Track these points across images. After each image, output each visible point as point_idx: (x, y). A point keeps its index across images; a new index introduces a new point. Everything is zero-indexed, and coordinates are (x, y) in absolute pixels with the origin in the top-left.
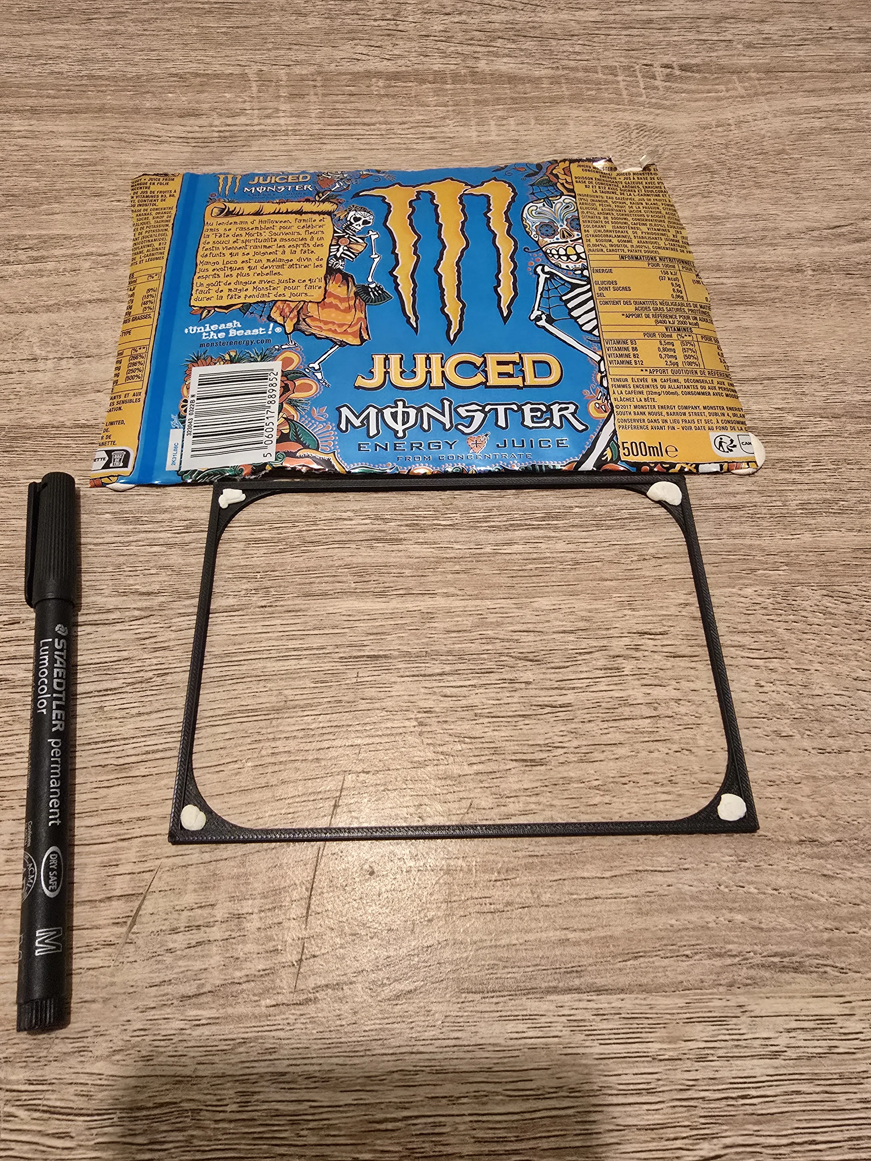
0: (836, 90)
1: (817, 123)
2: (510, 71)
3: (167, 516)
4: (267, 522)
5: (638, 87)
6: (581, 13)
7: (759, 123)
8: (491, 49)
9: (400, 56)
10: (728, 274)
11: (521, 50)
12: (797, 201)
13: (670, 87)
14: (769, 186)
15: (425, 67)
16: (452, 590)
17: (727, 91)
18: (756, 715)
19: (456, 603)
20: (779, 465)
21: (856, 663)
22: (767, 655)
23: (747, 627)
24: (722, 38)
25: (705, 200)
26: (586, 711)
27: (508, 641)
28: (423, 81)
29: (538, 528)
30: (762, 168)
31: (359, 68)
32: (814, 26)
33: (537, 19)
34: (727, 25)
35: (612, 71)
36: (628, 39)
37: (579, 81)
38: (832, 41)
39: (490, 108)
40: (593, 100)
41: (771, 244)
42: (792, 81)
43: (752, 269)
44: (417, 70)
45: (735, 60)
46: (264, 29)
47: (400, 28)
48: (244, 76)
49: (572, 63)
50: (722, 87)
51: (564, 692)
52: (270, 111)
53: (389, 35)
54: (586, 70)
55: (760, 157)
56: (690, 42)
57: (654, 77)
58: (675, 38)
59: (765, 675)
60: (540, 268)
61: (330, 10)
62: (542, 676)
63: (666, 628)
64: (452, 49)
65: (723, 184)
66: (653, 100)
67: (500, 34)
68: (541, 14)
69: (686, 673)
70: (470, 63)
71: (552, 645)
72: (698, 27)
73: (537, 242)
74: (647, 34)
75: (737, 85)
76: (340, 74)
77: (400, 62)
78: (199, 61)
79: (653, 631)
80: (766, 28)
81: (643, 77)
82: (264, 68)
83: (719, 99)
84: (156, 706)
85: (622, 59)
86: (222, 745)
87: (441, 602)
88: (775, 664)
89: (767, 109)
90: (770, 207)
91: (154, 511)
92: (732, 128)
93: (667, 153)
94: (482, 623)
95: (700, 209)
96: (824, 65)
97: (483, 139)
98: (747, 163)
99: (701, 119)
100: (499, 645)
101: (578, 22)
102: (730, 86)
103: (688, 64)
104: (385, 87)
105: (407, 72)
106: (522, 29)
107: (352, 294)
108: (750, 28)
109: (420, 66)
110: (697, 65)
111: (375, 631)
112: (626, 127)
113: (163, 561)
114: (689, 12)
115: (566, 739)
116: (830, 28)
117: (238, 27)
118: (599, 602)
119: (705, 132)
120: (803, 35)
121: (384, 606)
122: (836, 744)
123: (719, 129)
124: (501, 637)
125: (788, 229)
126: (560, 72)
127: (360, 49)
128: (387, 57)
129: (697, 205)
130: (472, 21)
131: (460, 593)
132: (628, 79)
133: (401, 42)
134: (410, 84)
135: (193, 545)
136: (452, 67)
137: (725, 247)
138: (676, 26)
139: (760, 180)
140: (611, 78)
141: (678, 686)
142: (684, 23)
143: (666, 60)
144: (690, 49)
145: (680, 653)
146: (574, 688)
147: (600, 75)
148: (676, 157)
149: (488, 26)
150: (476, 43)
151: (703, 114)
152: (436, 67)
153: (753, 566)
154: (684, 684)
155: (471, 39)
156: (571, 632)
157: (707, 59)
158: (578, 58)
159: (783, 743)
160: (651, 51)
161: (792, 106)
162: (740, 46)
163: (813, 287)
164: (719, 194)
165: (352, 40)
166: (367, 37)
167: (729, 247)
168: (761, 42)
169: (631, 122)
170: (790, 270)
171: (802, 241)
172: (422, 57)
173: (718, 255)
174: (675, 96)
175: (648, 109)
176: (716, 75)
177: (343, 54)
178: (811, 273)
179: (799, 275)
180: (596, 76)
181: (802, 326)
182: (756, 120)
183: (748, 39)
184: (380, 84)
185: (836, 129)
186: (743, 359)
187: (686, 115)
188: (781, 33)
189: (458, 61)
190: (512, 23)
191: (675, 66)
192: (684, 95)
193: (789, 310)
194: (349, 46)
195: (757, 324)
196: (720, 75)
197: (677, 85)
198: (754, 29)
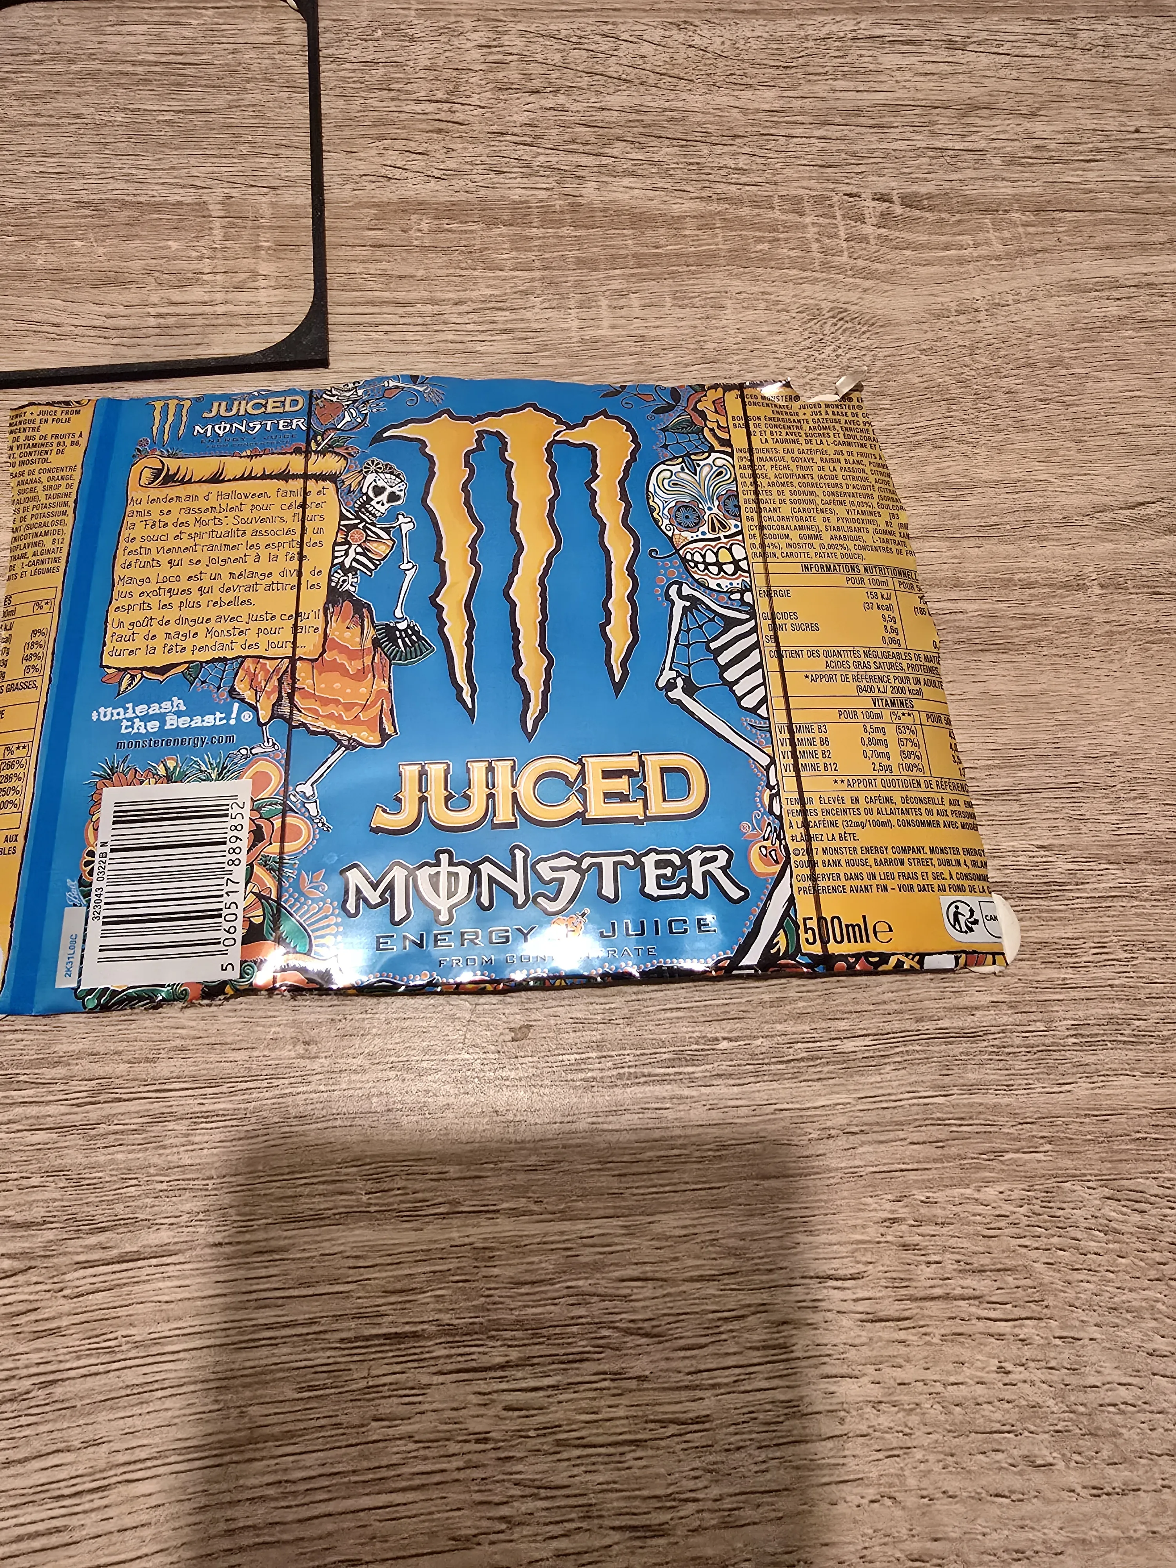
0: (1142, 247)
1: (1114, 310)
2: (634, 203)
3: (60, 1071)
4: (226, 1079)
5: (836, 236)
6: (748, 94)
7: (1023, 307)
8: (605, 160)
9: (458, 173)
10: (971, 594)
11: (653, 163)
12: (1080, 457)
13: (886, 239)
14: (1037, 427)
15: (497, 194)
16: (522, 1203)
17: (976, 245)
18: (997, 1426)
19: (531, 1229)
20: (1041, 954)
21: (1154, 1324)
22: (1018, 1312)
23: (985, 1260)
24: (970, 146)
25: (936, 452)
26: (732, 1429)
27: (612, 1297)
28: (494, 222)
29: (663, 1080)
30: (1027, 393)
31: (388, 194)
32: (1112, 125)
33: (680, 104)
34: (978, 120)
35: (796, 205)
36: (821, 144)
37: (742, 223)
38: (1138, 154)
39: (601, 275)
40: (764, 260)
41: (1039, 538)
42: (1076, 228)
43: (1007, 584)
44: (482, 200)
45: (988, 189)
46: (236, 116)
47: (459, 117)
48: (200, 207)
49: (733, 188)
50: (967, 239)
51: (699, 1394)
52: (243, 276)
53: (440, 131)
54: (755, 203)
55: (1024, 371)
56: (919, 152)
57: (860, 219)
58: (896, 145)
59: (1015, 1350)
60: (675, 587)
61: (344, 79)
62: (663, 1365)
63: (861, 1268)
64: (542, 159)
65: (964, 422)
66: (860, 263)
67: (618, 131)
68: (684, 95)
69: (892, 1350)
70: (570, 188)
71: (681, 1306)
72: (933, 123)
73: (671, 539)
74: (852, 135)
75: (992, 235)
76: (360, 205)
77: (458, 184)
78: (129, 178)
79: (841, 1272)
80: (1038, 127)
81: (845, 217)
82: (234, 193)
83: (962, 262)
84: (37, 1445)
85: (813, 184)
86: (144, 1518)
87: (505, 1227)
88: (1028, 1329)
89: (1037, 280)
90: (1039, 466)
91: (39, 1063)
92: (982, 316)
93: (879, 364)
94: (570, 1267)
95: (929, 469)
96: (1128, 201)
97: (589, 334)
98: (1004, 382)
99: (932, 299)
100: (597, 1307)
101: (744, 111)
102: (981, 237)
103: (915, 194)
104: (430, 231)
105: (468, 203)
106: (654, 124)
107: (368, 644)
108: (1012, 126)
109: (489, 192)
110: (930, 197)
111: (398, 1286)
112: (814, 314)
113: (53, 1160)
114: (919, 95)
115: (700, 1484)
116: (1137, 131)
117: (193, 112)
118: (757, 1219)
119: (939, 324)
120: (1096, 141)
121: (413, 1236)
122: (1118, 1476)
123: (962, 319)
124: (601, 1290)
125: (1064, 508)
126: (714, 207)
127: (392, 157)
128: (436, 173)
129: (924, 462)
130: (575, 107)
131: (535, 1208)
132: (821, 220)
133: (458, 146)
134: (474, 227)
135: (102, 1128)
136: (543, 194)
137: (965, 543)
138: (898, 121)
139: (1023, 414)
140: (793, 218)
141: (877, 1376)
142: (911, 116)
143: (882, 184)
144: (918, 167)
145: (882, 1314)
146: (713, 1386)
147: (777, 214)
148: (892, 369)
149: (599, 116)
150: (582, 148)
151: (937, 290)
152: (515, 195)
153: (998, 1145)
154: (888, 1373)
155: (573, 141)
156: (711, 1278)
157: (947, 185)
158: (744, 179)
159: (1038, 1478)
160: (858, 169)
161: (1076, 275)
162: (997, 161)
163: (1100, 618)
164: (960, 442)
165: (381, 138)
166: (403, 133)
167: (973, 542)
168: (1029, 154)
169: (824, 305)
170: (1066, 586)
171: (1086, 532)
172: (492, 175)
173: (955, 557)
174: (893, 254)
175: (851, 280)
176: (958, 216)
177: (363, 167)
178: (1098, 591)
179: (1080, 595)
180: (771, 214)
181: (1082, 691)
182: (1018, 301)
183: (1010, 147)
184: (425, 226)
185: (1143, 321)
186: (990, 754)
187: (910, 290)
188: (1061, 138)
189: (551, 182)
190: (638, 112)
191: (895, 198)
192: (907, 253)
193: (1063, 660)
194: (374, 152)
195: (1014, 688)
196: (965, 217)
197: (897, 234)
198: (1019, 129)
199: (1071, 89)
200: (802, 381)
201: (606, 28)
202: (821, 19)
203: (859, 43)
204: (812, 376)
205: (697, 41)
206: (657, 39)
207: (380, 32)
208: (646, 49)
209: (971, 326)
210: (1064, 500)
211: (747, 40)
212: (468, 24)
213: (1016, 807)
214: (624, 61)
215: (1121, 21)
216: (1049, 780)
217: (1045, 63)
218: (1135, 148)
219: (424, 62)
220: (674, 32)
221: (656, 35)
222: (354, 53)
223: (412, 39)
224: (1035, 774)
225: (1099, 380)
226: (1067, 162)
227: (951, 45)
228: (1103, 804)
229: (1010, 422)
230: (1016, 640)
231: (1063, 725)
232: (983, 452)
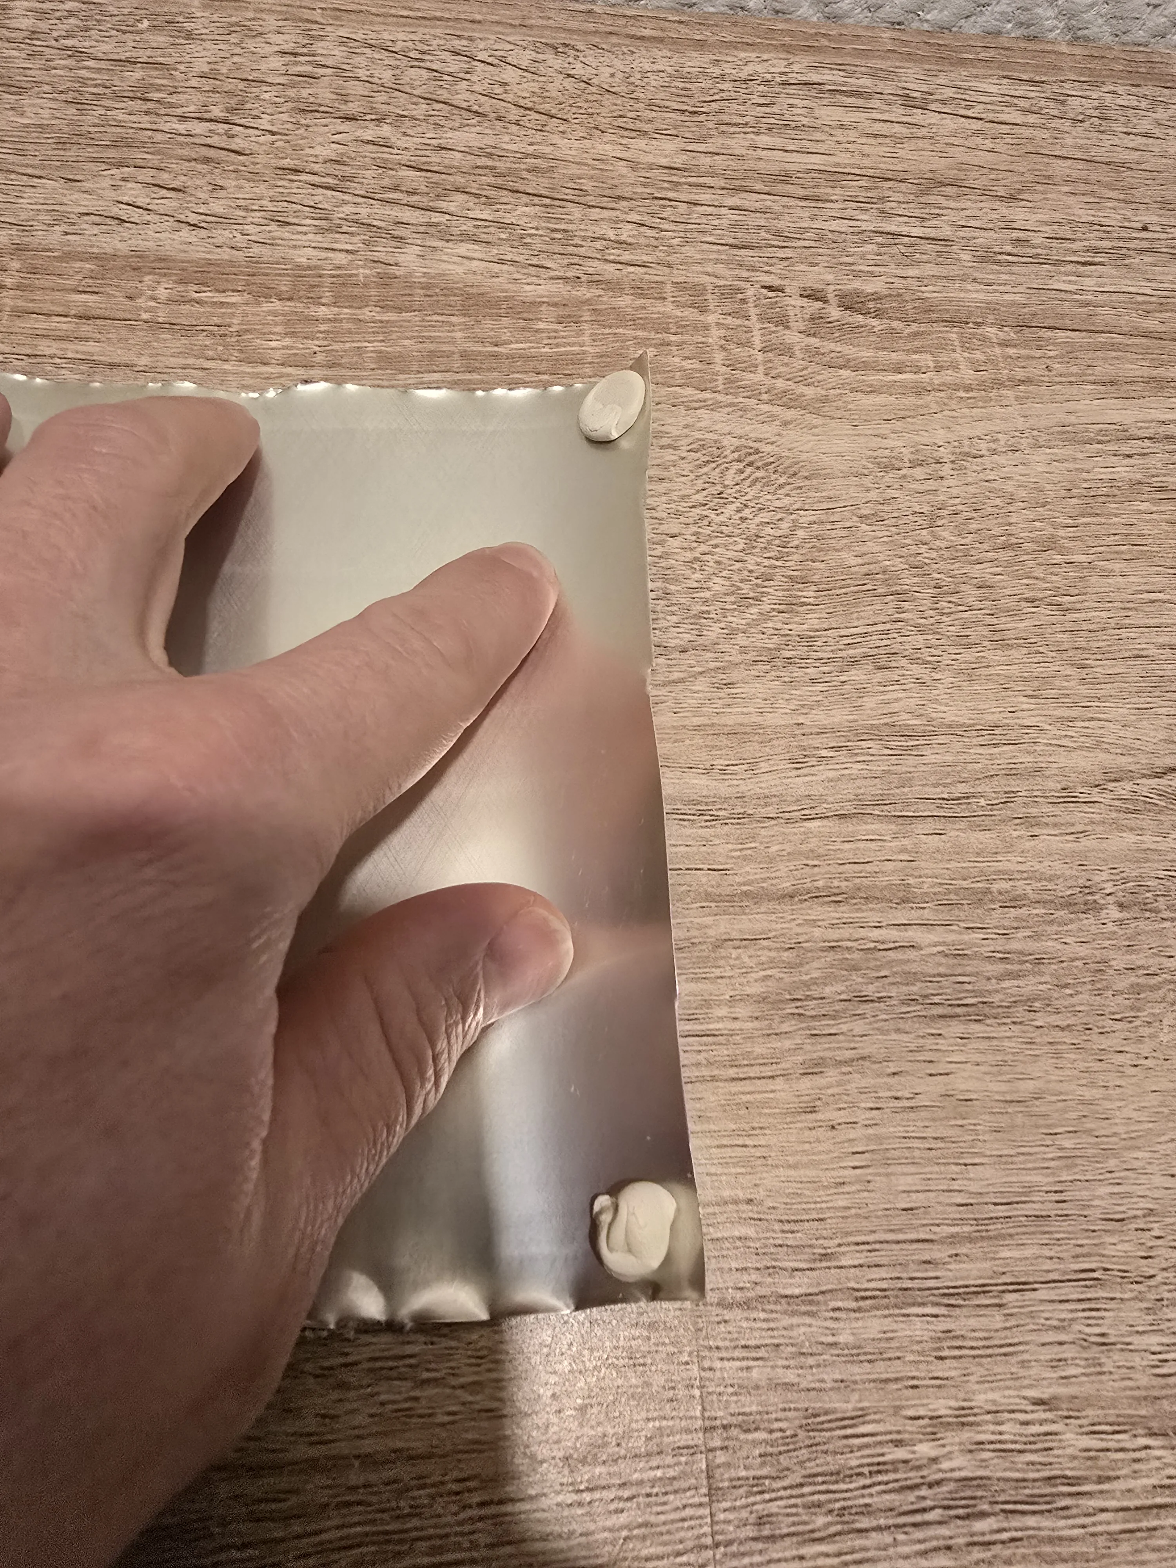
0: (1158, 385)
1: (1123, 471)
2: (470, 279)
5: (748, 344)
6: (641, 143)
7: (1001, 459)
8: (436, 218)
9: (223, 220)
11: (502, 225)
12: (1083, 690)
13: (818, 352)
14: (1022, 640)
15: (278, 253)
17: (938, 369)
24: (932, 233)
25: (879, 676)
28: (266, 293)
30: (1007, 588)
32: (1113, 218)
33: (548, 150)
34: (942, 200)
35: (696, 297)
36: (735, 216)
37: (621, 318)
38: (1147, 259)
41: (1027, 821)
42: (1070, 354)
45: (954, 292)
47: (237, 144)
49: (611, 267)
50: (927, 360)
53: (207, 160)
54: (639, 291)
55: (1003, 555)
56: (864, 237)
57: (783, 322)
58: (834, 225)
61: (83, 81)
64: (348, 209)
65: (922, 629)
66: (780, 384)
67: (460, 180)
68: (556, 139)
70: (382, 250)
72: (883, 199)
74: (776, 208)
75: (959, 356)
76: (68, 256)
77: (222, 235)
80: (1019, 214)
81: (761, 317)
83: (919, 390)
85: (720, 269)
89: (1020, 423)
90: (1026, 703)
92: (946, 470)
93: (801, 533)
95: (869, 702)
96: (1136, 320)
98: (976, 571)
99: (879, 442)
101: (634, 165)
102: (944, 358)
103: (857, 293)
104: (170, 301)
105: (232, 263)
106: (510, 172)
108: (986, 211)
109: (265, 251)
110: (877, 297)
112: (712, 454)
114: (866, 162)
116: (1145, 229)
119: (888, 478)
120: (1092, 239)
123: (919, 472)
125: (1063, 772)
126: (584, 292)
127: (133, 192)
128: (193, 218)
129: (862, 691)
130: (403, 142)
132: (729, 320)
133: (230, 183)
134: (235, 299)
136: (341, 259)
137: (920, 827)
138: (837, 193)
139: (1004, 622)
140: (691, 314)
142: (854, 188)
143: (814, 277)
144: (863, 256)
147: (668, 308)
148: (820, 543)
149: (435, 158)
150: (405, 198)
151: (885, 429)
152: (302, 257)
155: (396, 189)
157: (899, 283)
158: (626, 257)
160: (782, 254)
161: (1072, 419)
162: (966, 256)
163: (1119, 961)
164: (913, 660)
165: (119, 166)
166: (154, 160)
167: (930, 826)
168: (1008, 248)
169: (727, 441)
170: (1068, 904)
171: (1095, 813)
172: (273, 226)
173: (903, 850)
174: (826, 373)
175: (766, 408)
176: (914, 327)
177: (87, 203)
178: (1115, 913)
179: (1089, 921)
180: (660, 307)
181: (1097, 1093)
182: (994, 452)
183: (983, 239)
184: (162, 293)
185: (1161, 489)
186: (955, 1213)
187: (847, 429)
188: (1048, 230)
189: (356, 244)
190: (490, 155)
191: (830, 296)
192: (845, 373)
193: (1067, 1037)
194: (109, 182)
195: (994, 1087)
196: (923, 328)
197: (832, 346)
198: (994, 216)
199: (1060, 168)
200: (689, 555)
201: (458, 44)
202: (743, 55)
203: (791, 90)
204: (703, 548)
205: (579, 70)
206: (525, 64)
207: (146, 23)
208: (510, 75)
209: (931, 485)
210: (1062, 759)
211: (644, 74)
212: (271, 22)
213: (996, 1320)
214: (478, 88)
215: (1120, 90)
216: (1049, 1265)
217: (1027, 132)
218: (1142, 251)
219: (201, 66)
220: (549, 56)
221: (525, 58)
222: (105, 47)
223: (189, 36)
224: (1028, 1252)
225: (1107, 574)
226: (1058, 263)
227: (908, 101)
228: (1133, 1314)
229: (985, 631)
230: (996, 999)
231: (1069, 1159)
232: (946, 677)
